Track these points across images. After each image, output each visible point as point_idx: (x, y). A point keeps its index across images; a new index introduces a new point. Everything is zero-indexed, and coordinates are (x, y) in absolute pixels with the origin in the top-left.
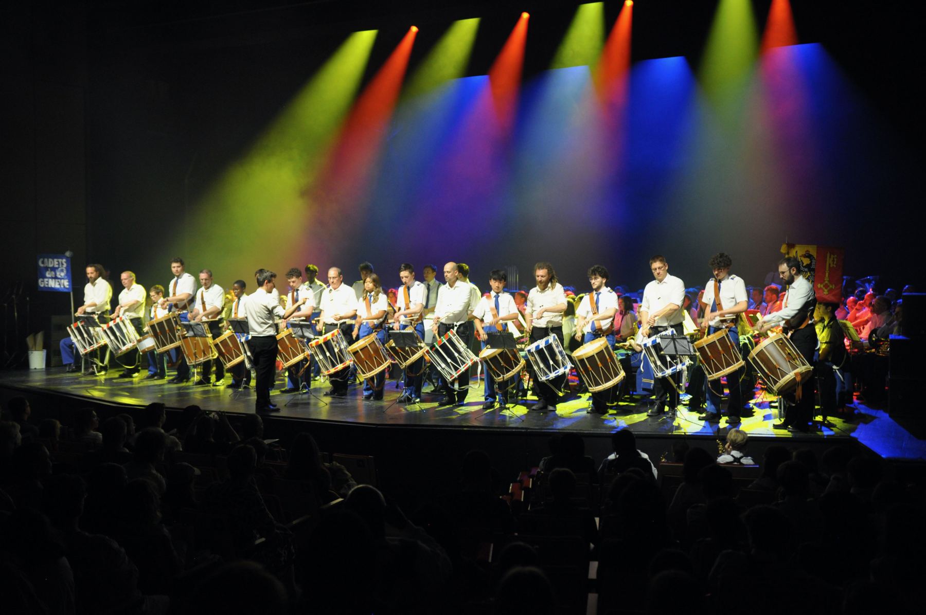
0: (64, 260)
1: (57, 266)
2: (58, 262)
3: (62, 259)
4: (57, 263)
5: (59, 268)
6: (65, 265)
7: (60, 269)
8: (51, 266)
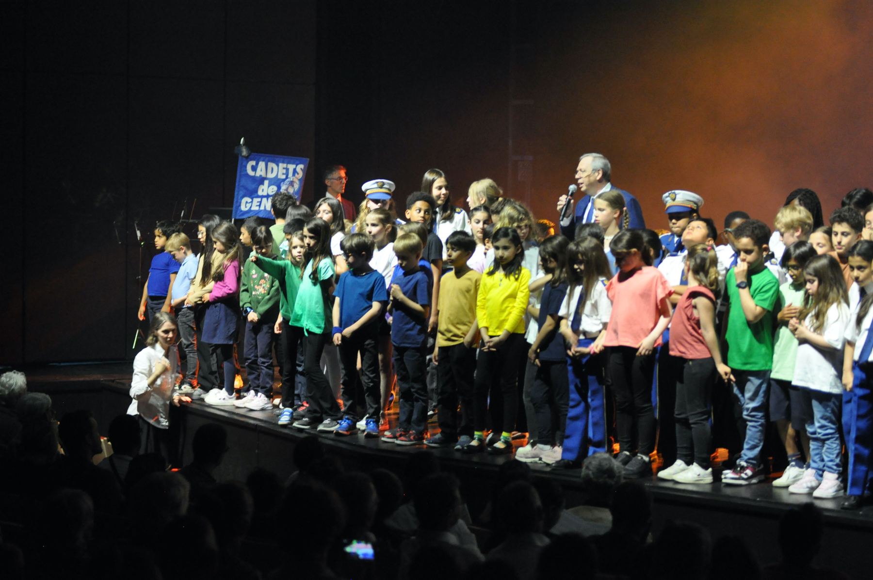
0: (301, 166)
1: (284, 177)
2: (287, 169)
3: (297, 165)
4: (284, 171)
5: (287, 177)
6: (300, 175)
7: (287, 180)
8: (271, 176)
